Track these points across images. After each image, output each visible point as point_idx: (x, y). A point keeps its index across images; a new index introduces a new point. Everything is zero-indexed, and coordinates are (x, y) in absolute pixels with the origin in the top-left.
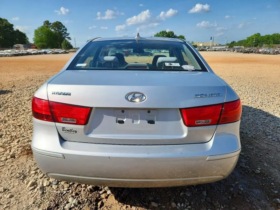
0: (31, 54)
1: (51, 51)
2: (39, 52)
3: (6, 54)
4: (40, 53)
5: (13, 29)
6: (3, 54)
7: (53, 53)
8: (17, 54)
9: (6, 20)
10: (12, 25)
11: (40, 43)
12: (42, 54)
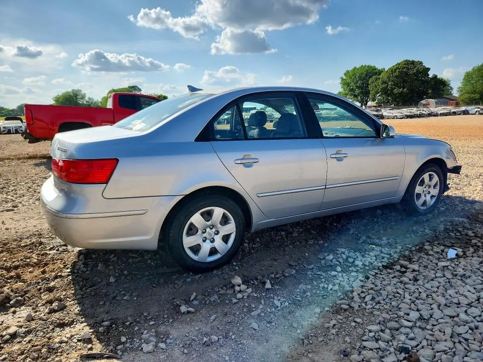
0: (436, 115)
1: (479, 110)
2: (453, 111)
3: (394, 115)
4: (454, 113)
5: (429, 75)
6: (391, 115)
7: (481, 112)
8: (412, 115)
9: (421, 63)
10: (428, 69)
11: (467, 96)
12: (459, 114)
